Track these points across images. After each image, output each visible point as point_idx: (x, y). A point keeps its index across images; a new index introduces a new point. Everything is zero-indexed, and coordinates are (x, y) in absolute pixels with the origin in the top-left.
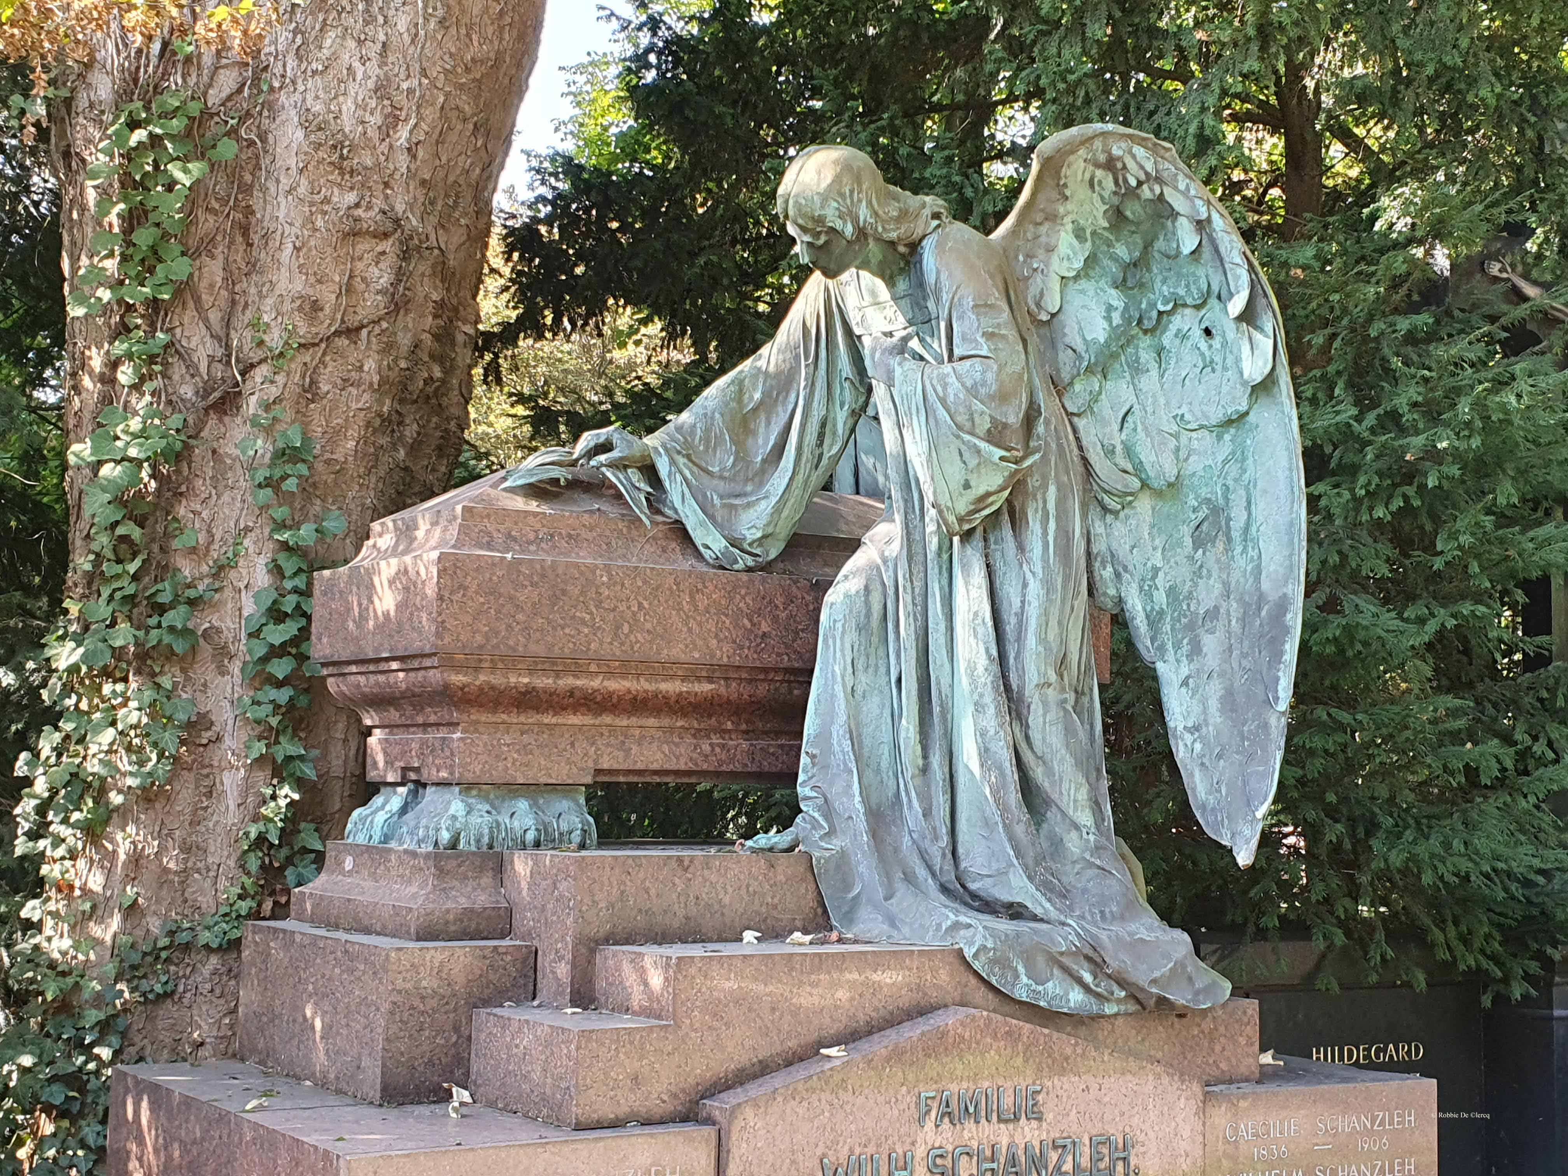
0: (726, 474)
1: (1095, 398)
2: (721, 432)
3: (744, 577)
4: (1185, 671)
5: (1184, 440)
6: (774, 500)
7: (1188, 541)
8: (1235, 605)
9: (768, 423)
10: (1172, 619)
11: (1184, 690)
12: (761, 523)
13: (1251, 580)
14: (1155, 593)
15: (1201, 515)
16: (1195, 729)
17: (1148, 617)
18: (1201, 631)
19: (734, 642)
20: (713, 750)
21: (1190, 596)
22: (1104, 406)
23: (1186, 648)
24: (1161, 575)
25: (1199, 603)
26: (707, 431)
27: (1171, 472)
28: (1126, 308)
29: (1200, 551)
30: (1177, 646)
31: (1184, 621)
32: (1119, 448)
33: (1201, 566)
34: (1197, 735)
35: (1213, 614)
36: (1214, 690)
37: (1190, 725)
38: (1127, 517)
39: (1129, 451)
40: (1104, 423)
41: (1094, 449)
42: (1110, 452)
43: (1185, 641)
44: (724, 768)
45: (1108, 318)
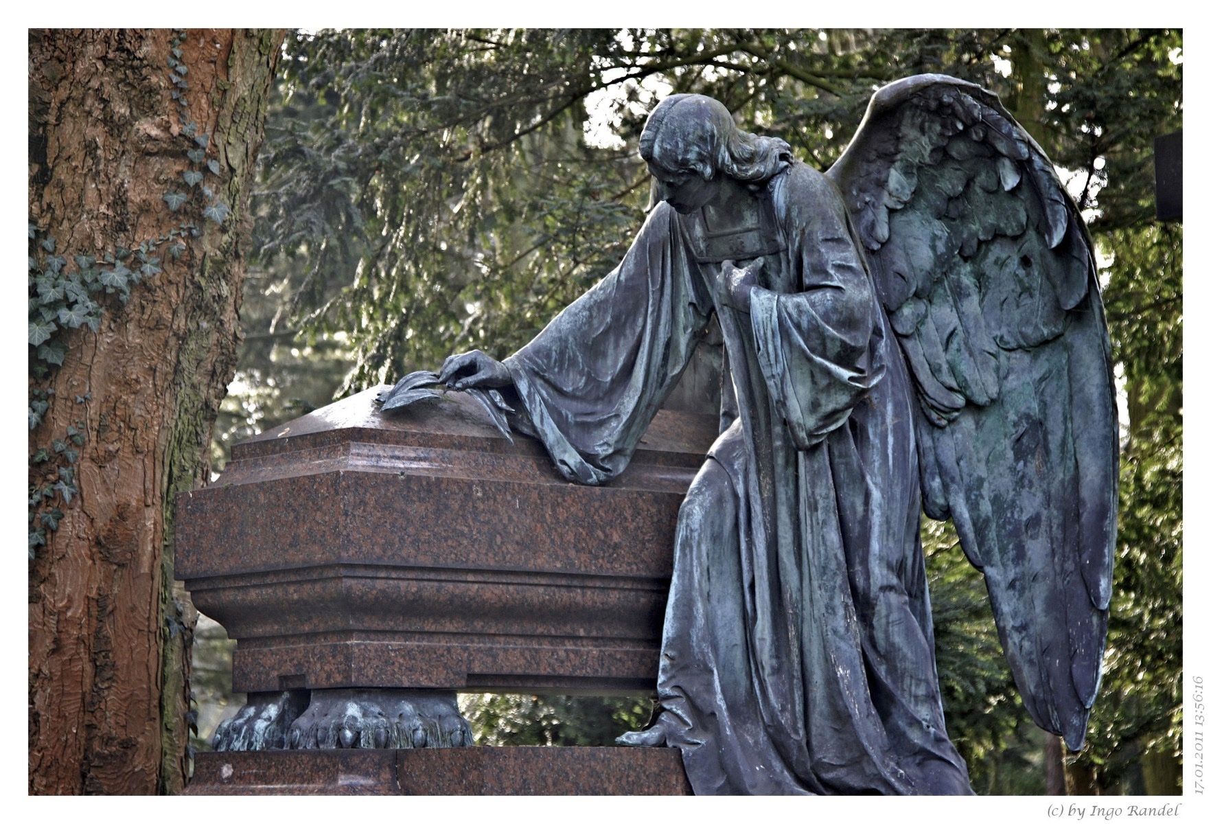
0: (579, 394)
1: (921, 320)
2: (575, 355)
3: (597, 490)
4: (1011, 575)
5: (1003, 359)
6: (625, 418)
7: (1010, 454)
8: (1055, 513)
9: (617, 346)
10: (998, 525)
11: (1011, 592)
12: (612, 440)
13: (1069, 490)
14: (981, 502)
15: (1021, 430)
16: (1023, 628)
17: (974, 524)
18: (1024, 537)
19: (590, 552)
20: (568, 655)
21: (1013, 504)
22: (929, 328)
23: (1012, 554)
24: (986, 485)
25: (1021, 510)
26: (562, 353)
27: (993, 391)
28: (949, 238)
29: (1021, 463)
30: (1003, 551)
31: (1009, 527)
32: (945, 367)
33: (1023, 477)
34: (1024, 634)
35: (1034, 521)
36: (1040, 592)
37: (1017, 624)
38: (953, 433)
39: (953, 370)
40: (932, 344)
41: (922, 367)
42: (935, 371)
43: (1011, 547)
44: (578, 673)
45: (933, 248)
